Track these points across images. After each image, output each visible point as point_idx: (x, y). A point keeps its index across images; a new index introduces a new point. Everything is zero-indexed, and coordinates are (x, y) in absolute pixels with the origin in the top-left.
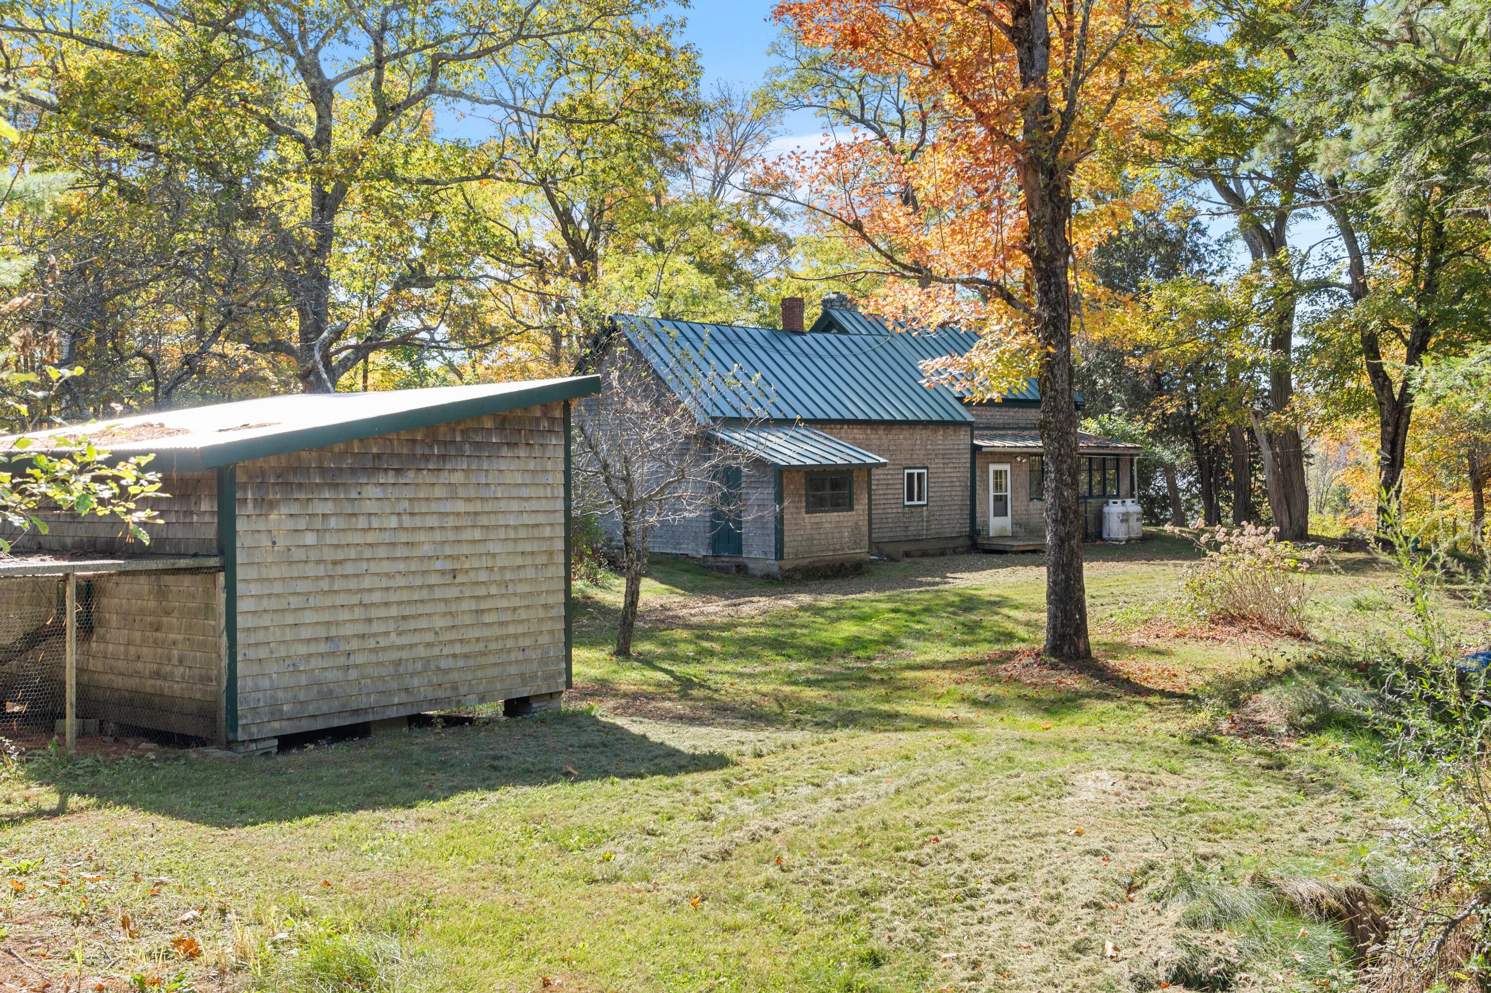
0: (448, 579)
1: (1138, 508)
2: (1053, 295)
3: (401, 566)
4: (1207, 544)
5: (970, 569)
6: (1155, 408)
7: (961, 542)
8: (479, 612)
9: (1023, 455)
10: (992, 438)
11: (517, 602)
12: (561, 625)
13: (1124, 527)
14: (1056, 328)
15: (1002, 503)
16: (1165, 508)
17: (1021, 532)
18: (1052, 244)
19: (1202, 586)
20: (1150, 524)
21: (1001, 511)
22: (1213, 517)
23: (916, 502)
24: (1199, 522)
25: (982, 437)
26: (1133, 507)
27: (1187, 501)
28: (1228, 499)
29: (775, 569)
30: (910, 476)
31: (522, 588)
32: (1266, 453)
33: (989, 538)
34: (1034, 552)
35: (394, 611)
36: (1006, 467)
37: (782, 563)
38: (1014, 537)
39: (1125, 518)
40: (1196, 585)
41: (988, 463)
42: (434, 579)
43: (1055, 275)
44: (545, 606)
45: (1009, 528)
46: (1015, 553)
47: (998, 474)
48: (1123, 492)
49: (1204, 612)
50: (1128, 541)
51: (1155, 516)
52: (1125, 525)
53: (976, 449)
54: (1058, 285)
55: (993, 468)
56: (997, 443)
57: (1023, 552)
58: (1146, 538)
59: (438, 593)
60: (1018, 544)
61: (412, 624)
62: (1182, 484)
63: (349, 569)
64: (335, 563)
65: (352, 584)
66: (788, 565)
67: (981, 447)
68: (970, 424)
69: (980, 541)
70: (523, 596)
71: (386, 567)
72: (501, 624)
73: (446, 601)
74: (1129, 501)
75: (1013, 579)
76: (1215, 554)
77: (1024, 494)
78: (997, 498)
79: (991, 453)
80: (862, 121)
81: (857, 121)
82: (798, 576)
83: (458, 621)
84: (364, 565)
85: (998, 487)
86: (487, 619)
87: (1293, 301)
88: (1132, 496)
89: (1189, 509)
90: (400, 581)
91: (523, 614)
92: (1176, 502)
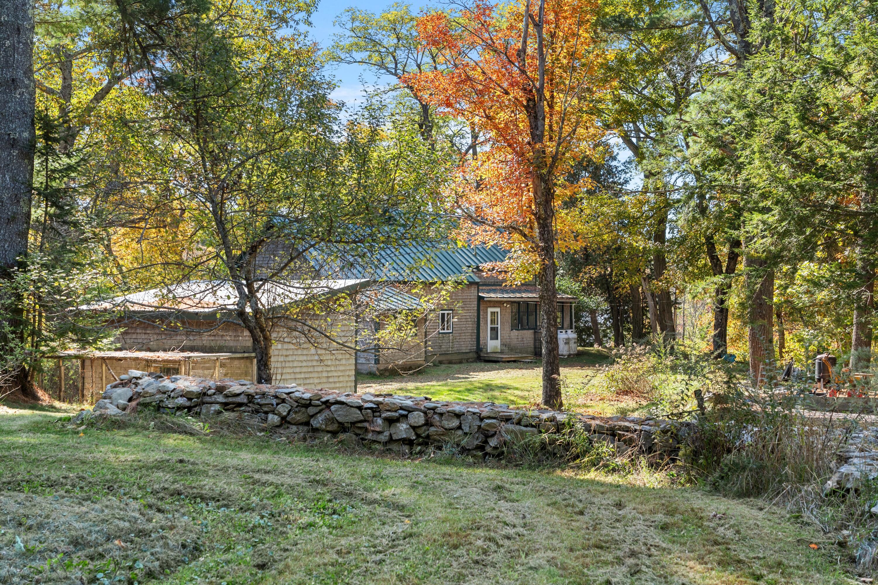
0: (318, 363)
1: (575, 336)
2: (546, 236)
3: (305, 358)
4: (616, 354)
5: (483, 370)
6: (585, 273)
7: (471, 355)
8: (328, 377)
9: (507, 302)
10: (489, 292)
11: (340, 374)
12: (353, 384)
13: (566, 347)
14: (547, 251)
15: (495, 332)
16: (589, 336)
17: (506, 349)
18: (546, 212)
19: (612, 376)
20: (581, 346)
21: (495, 337)
22: (619, 340)
23: (446, 331)
24: (611, 344)
25: (483, 291)
26: (572, 335)
27: (604, 331)
28: (629, 330)
29: (375, 369)
30: (443, 315)
31: (342, 368)
32: (651, 303)
33: (487, 353)
34: (514, 361)
35: (303, 376)
36: (498, 310)
37: (378, 366)
38: (502, 352)
39: (567, 342)
40: (610, 375)
41: (487, 307)
42: (315, 363)
43: (547, 227)
44: (349, 376)
45: (499, 347)
46: (504, 362)
47: (493, 313)
48: (565, 325)
49: (613, 389)
50: (569, 355)
51: (584, 340)
52: (567, 346)
53: (480, 299)
54: (548, 231)
55: (490, 310)
56: (492, 295)
57: (508, 362)
58: (580, 354)
59: (316, 369)
60: (505, 357)
61: (308, 381)
62: (600, 320)
63: (290, 358)
64: (286, 356)
65: (291, 365)
66: (382, 367)
67: (484, 298)
68: (477, 284)
69: (482, 355)
70: (342, 371)
71: (301, 358)
72: (335, 382)
73: (318, 372)
74: (569, 331)
75: (509, 376)
76: (619, 360)
77: (508, 326)
78: (492, 329)
79: (489, 301)
80: (396, 74)
81: (391, 73)
82: (387, 374)
83: (322, 381)
84: (294, 357)
85: (493, 322)
86: (331, 380)
87: (666, 213)
88: (571, 328)
89: (605, 336)
90: (304, 364)
91: (341, 379)
92: (596, 332)
